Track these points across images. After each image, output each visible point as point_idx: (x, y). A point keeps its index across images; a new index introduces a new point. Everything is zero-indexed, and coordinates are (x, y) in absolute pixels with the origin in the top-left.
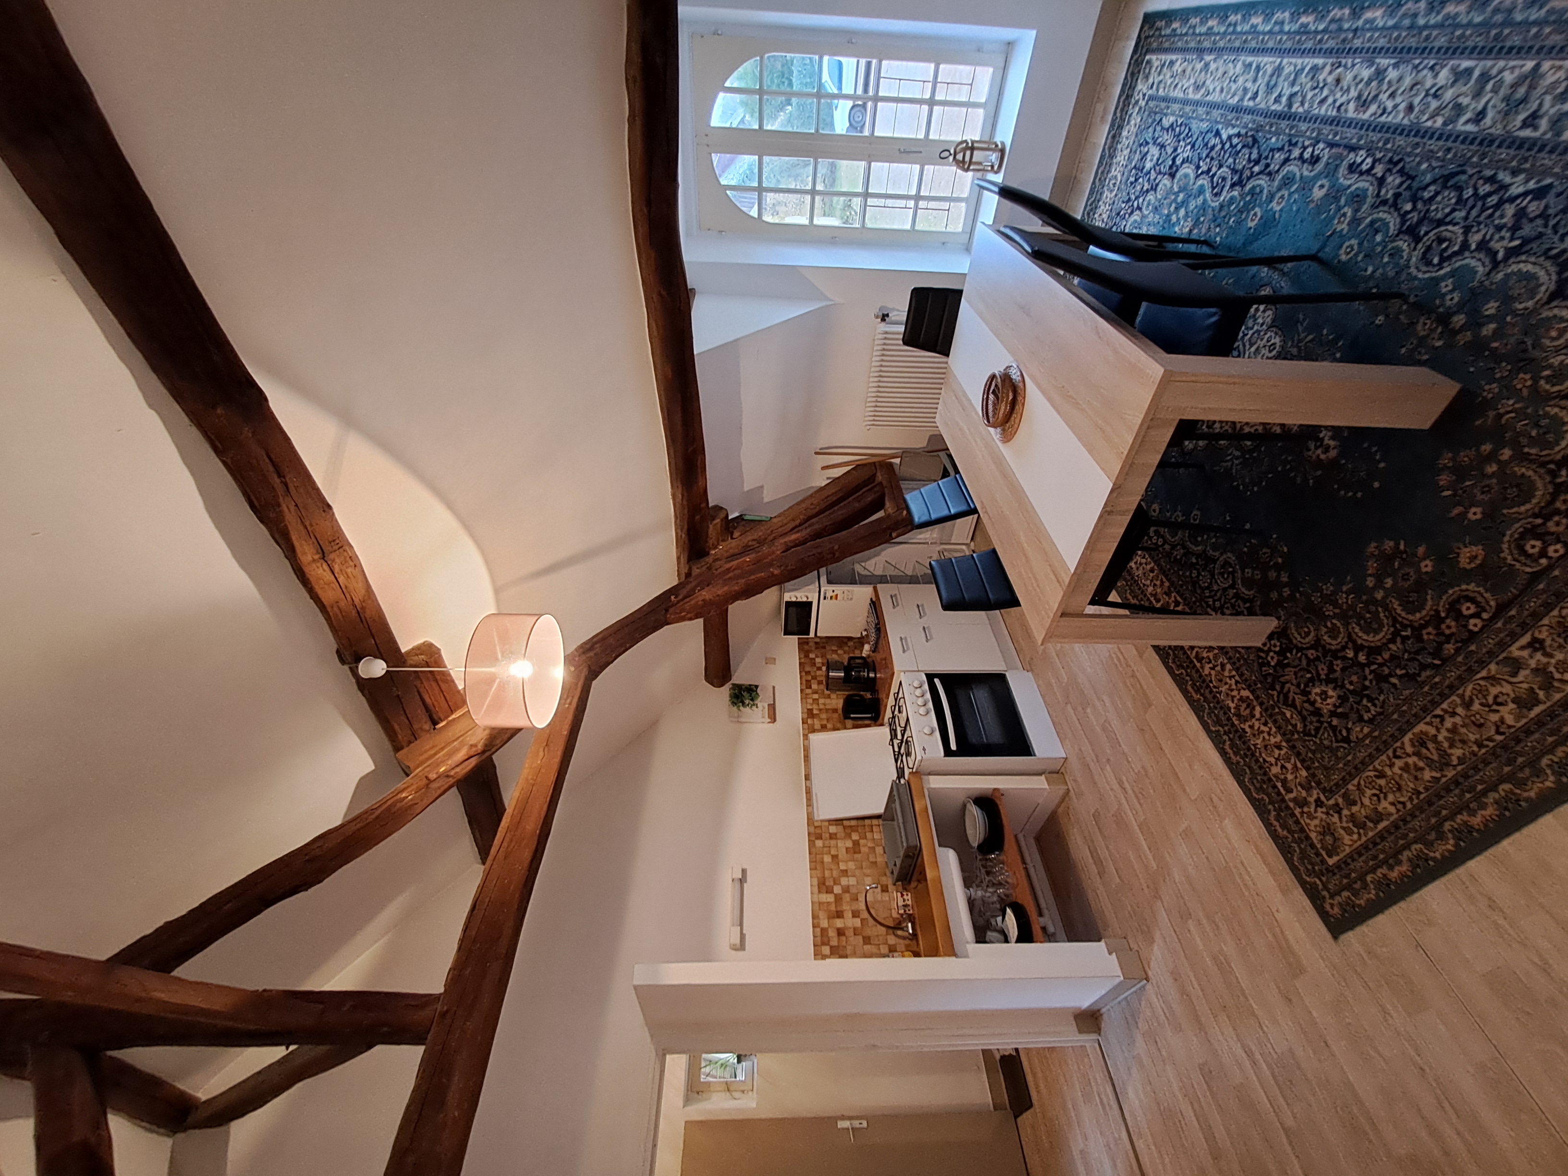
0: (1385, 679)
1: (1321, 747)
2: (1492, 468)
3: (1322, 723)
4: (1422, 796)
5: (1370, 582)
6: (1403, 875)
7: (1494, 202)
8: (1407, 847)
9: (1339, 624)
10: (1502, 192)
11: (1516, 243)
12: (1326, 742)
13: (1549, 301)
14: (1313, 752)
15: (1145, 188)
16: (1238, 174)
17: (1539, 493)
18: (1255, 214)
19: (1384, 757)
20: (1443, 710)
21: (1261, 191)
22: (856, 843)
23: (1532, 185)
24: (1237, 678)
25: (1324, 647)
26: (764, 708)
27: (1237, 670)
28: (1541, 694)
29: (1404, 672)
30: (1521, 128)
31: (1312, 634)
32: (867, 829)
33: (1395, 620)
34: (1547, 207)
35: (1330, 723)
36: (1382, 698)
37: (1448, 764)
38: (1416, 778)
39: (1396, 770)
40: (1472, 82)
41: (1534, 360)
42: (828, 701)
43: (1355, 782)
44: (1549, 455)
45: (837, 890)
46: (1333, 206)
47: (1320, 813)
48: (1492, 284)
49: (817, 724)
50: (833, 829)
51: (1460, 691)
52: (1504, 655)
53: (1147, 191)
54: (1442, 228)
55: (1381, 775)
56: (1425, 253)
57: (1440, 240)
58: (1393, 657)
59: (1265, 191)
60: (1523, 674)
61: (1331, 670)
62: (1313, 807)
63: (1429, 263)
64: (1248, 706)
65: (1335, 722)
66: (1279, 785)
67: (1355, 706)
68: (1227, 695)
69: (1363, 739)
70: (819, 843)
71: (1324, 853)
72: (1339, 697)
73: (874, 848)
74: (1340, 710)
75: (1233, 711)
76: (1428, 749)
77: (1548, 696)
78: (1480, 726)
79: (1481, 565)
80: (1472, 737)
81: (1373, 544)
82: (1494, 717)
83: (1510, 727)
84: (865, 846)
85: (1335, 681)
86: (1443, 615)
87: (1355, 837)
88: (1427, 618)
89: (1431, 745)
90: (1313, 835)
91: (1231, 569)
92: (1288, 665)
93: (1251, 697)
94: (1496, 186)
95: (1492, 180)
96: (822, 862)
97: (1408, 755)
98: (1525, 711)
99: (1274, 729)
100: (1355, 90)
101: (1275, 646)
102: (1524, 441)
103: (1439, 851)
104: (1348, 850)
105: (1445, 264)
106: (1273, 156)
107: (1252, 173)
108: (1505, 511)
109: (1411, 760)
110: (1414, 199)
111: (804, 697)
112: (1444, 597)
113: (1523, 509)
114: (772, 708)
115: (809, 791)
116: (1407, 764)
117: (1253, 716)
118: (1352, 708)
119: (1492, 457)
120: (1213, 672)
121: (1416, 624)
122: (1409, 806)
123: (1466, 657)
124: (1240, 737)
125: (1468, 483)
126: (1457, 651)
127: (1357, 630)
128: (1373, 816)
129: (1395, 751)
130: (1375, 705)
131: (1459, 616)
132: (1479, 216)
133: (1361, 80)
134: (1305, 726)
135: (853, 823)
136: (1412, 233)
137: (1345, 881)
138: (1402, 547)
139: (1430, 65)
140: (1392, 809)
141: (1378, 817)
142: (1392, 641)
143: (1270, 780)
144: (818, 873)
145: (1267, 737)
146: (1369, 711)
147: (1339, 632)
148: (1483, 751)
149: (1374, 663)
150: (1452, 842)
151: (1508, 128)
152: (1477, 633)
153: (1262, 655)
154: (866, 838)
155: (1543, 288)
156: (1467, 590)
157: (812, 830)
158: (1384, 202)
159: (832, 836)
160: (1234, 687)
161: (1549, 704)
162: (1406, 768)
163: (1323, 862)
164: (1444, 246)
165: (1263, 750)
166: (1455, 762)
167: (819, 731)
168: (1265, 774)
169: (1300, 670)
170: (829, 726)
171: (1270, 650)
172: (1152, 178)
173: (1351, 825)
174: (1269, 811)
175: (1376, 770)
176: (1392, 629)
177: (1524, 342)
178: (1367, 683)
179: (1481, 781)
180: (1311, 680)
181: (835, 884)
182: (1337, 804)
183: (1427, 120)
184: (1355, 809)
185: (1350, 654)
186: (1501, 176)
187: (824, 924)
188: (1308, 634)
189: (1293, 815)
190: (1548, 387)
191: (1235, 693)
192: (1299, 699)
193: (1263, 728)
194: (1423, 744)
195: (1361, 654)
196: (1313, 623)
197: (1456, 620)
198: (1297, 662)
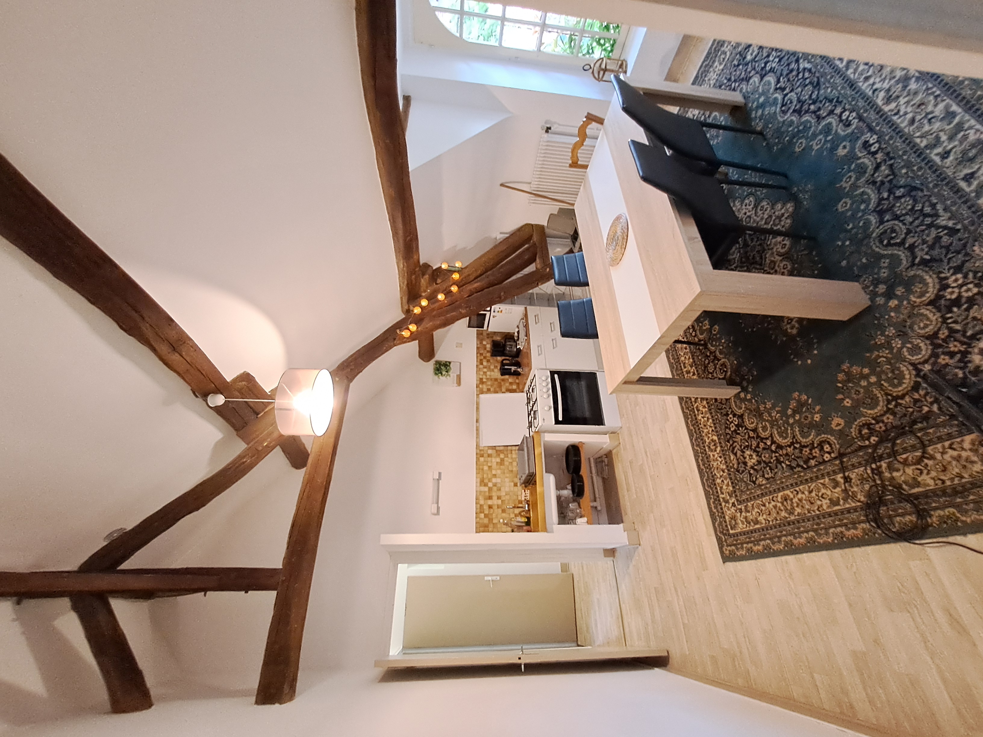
0: (780, 462)
1: (742, 480)
2: (864, 383)
3: (746, 469)
4: (778, 522)
5: (790, 412)
6: (758, 550)
7: (928, 222)
8: (764, 540)
9: (768, 426)
10: (935, 218)
11: (928, 257)
12: (745, 479)
13: (928, 304)
14: (738, 481)
15: (742, 77)
16: (801, 103)
17: (879, 408)
18: (801, 143)
19: (768, 498)
20: (800, 489)
21: (810, 127)
22: (502, 460)
23: (950, 224)
24: (713, 428)
25: (758, 434)
26: (454, 376)
27: (714, 424)
28: (841, 502)
29: (789, 463)
30: (963, 179)
31: (755, 424)
32: (509, 452)
33: (794, 437)
34: (951, 244)
35: (749, 471)
36: (776, 470)
37: (793, 514)
38: (778, 513)
39: (771, 506)
40: (952, 126)
41: (906, 335)
42: (492, 373)
43: (752, 503)
44: (891, 390)
45: (490, 485)
46: (846, 167)
47: (733, 509)
48: (906, 276)
49: (485, 388)
50: (490, 452)
51: (810, 485)
52: (834, 477)
53: (742, 80)
54: (896, 222)
55: (764, 505)
56: (881, 234)
57: (893, 231)
58: (787, 454)
59: (812, 129)
60: (838, 489)
61: (758, 446)
62: (731, 505)
63: (881, 242)
64: (715, 445)
65: (752, 472)
66: (719, 488)
67: (763, 469)
68: (706, 435)
69: (762, 485)
70: (482, 459)
71: (729, 527)
72: (758, 461)
73: (512, 463)
74: (756, 467)
75: (707, 443)
76: (787, 503)
77: (844, 504)
78: (812, 503)
79: (840, 430)
80: (807, 507)
81: (797, 393)
82: (819, 503)
83: (824, 510)
84: (507, 461)
85: (758, 452)
86: (815, 445)
87: (745, 526)
88: (808, 443)
89: (789, 502)
90: (727, 517)
91: (725, 369)
92: (739, 434)
93: (717, 441)
94: (934, 212)
95: (933, 206)
96: (483, 469)
97: (778, 502)
98: (832, 506)
99: (723, 462)
100: (889, 83)
101: (735, 421)
102: (883, 377)
103: (776, 547)
104: (739, 530)
105: (890, 248)
106: (825, 103)
107: (809, 109)
108: (861, 409)
109: (779, 505)
110: (890, 192)
111: (478, 369)
112: (819, 437)
113: (869, 412)
114: (459, 377)
115: (477, 430)
116: (776, 505)
117: (716, 451)
118: (761, 469)
119: (866, 377)
120: (702, 420)
121: (803, 444)
122: (771, 523)
123: (817, 471)
124: (707, 458)
125: (850, 385)
126: (816, 465)
127: (776, 432)
128: (754, 520)
129: (773, 498)
130: (771, 472)
131: (822, 449)
132: (918, 227)
133: (894, 77)
134: (738, 467)
135: (502, 448)
136: (880, 213)
137: (735, 542)
138: (810, 401)
139: (936, 94)
140: (764, 521)
141: (757, 522)
142: (790, 446)
143: (715, 484)
144: (480, 476)
145: (719, 464)
146: (768, 474)
147: (767, 430)
148: (809, 515)
149: (778, 453)
150: (783, 546)
151: (956, 175)
152: (826, 462)
153: (728, 422)
154: (508, 457)
155: (928, 295)
156: (829, 439)
157: (478, 451)
158: (874, 183)
159: (489, 456)
160: (710, 432)
161: (843, 507)
162: (775, 507)
163: (728, 530)
164: (894, 235)
165: (716, 469)
166: (796, 514)
167: (486, 393)
168: (714, 480)
169: (744, 439)
170: (492, 389)
171: (732, 422)
172: (748, 70)
173: (744, 520)
174: (711, 498)
175: (762, 501)
176: (791, 441)
177: (906, 321)
178: (772, 461)
179: (804, 527)
180: (747, 446)
181: (489, 481)
182: (741, 509)
183: (918, 137)
184: (748, 514)
185: (769, 443)
186: (939, 207)
187: (482, 502)
188: (752, 423)
189: (721, 505)
190: (906, 354)
191: (710, 435)
192: (739, 453)
193: (719, 458)
194: (786, 500)
195: (773, 445)
196: (756, 418)
197: (820, 451)
198: (743, 435)
